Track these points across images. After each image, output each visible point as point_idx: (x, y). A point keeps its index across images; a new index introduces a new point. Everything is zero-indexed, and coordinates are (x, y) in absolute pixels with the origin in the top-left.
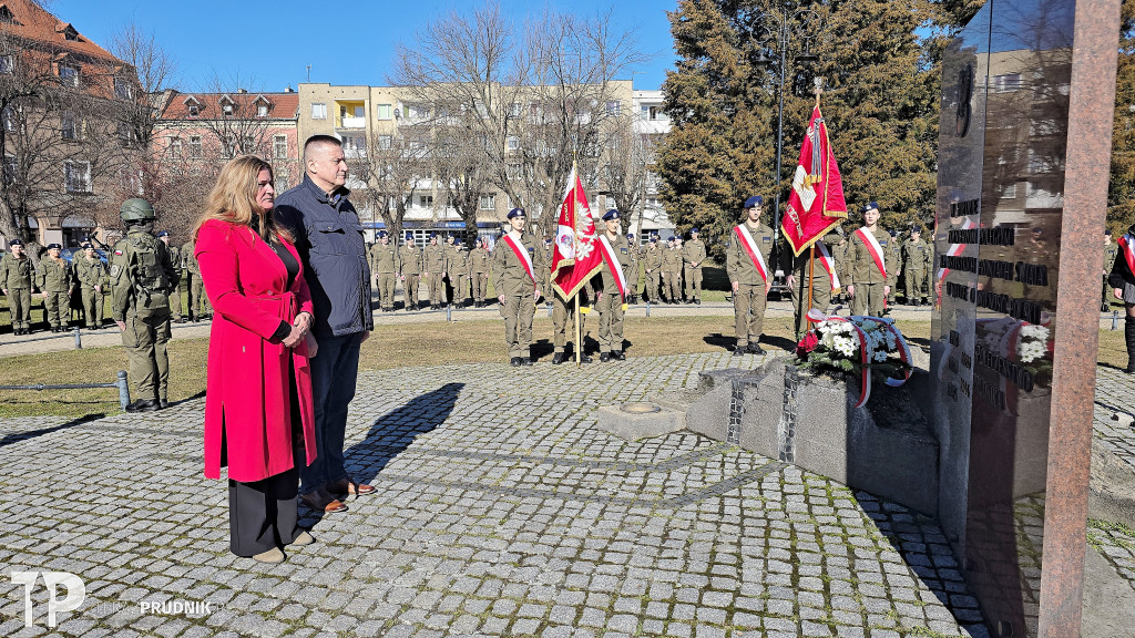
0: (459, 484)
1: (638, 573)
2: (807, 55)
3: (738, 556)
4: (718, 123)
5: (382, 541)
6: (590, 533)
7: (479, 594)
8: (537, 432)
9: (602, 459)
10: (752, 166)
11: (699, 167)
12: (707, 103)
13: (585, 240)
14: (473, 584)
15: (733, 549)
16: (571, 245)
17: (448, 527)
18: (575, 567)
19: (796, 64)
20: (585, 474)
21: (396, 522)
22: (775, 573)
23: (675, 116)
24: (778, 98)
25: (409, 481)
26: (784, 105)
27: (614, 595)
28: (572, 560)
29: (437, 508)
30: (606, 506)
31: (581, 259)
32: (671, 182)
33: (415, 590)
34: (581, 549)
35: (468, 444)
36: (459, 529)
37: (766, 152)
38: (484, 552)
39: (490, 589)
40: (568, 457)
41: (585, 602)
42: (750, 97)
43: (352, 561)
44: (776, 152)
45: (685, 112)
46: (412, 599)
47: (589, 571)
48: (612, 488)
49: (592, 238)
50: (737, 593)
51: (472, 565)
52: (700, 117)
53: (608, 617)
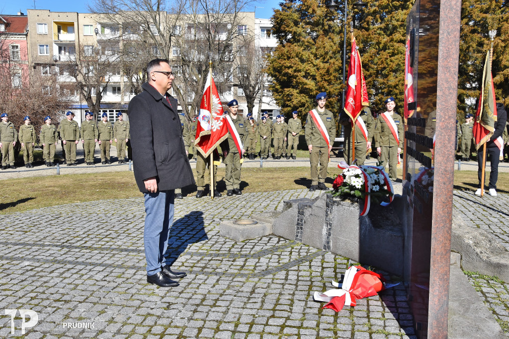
0: (133, 267)
1: (235, 310)
2: (360, 3)
3: (292, 300)
4: (306, 44)
5: (87, 298)
6: (209, 291)
7: (144, 324)
8: (183, 238)
9: (221, 252)
10: (328, 71)
11: (295, 71)
12: (299, 30)
13: (217, 119)
14: (140, 319)
15: (290, 297)
16: (209, 121)
17: (127, 290)
18: (199, 309)
19: (353, 8)
20: (210, 260)
21: (95, 288)
22: (311, 308)
23: (280, 38)
24: (343, 28)
25: (103, 266)
26: (347, 33)
27: (219, 322)
28: (198, 305)
29: (120, 280)
30: (221, 277)
31: (215, 130)
32: (277, 79)
33: (106, 323)
34: (203, 300)
35: (139, 245)
36: (133, 291)
37: (337, 63)
38: (148, 302)
39: (150, 321)
40: (200, 251)
41: (203, 326)
42: (326, 27)
43: (69, 309)
44: (342, 63)
45: (286, 35)
46: (105, 328)
47: (207, 310)
48: (224, 268)
49: (222, 117)
50: (288, 318)
51: (140, 309)
52: (296, 39)
53: (216, 332)
